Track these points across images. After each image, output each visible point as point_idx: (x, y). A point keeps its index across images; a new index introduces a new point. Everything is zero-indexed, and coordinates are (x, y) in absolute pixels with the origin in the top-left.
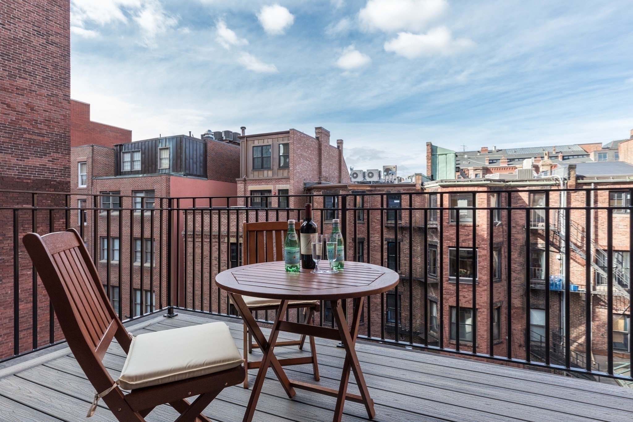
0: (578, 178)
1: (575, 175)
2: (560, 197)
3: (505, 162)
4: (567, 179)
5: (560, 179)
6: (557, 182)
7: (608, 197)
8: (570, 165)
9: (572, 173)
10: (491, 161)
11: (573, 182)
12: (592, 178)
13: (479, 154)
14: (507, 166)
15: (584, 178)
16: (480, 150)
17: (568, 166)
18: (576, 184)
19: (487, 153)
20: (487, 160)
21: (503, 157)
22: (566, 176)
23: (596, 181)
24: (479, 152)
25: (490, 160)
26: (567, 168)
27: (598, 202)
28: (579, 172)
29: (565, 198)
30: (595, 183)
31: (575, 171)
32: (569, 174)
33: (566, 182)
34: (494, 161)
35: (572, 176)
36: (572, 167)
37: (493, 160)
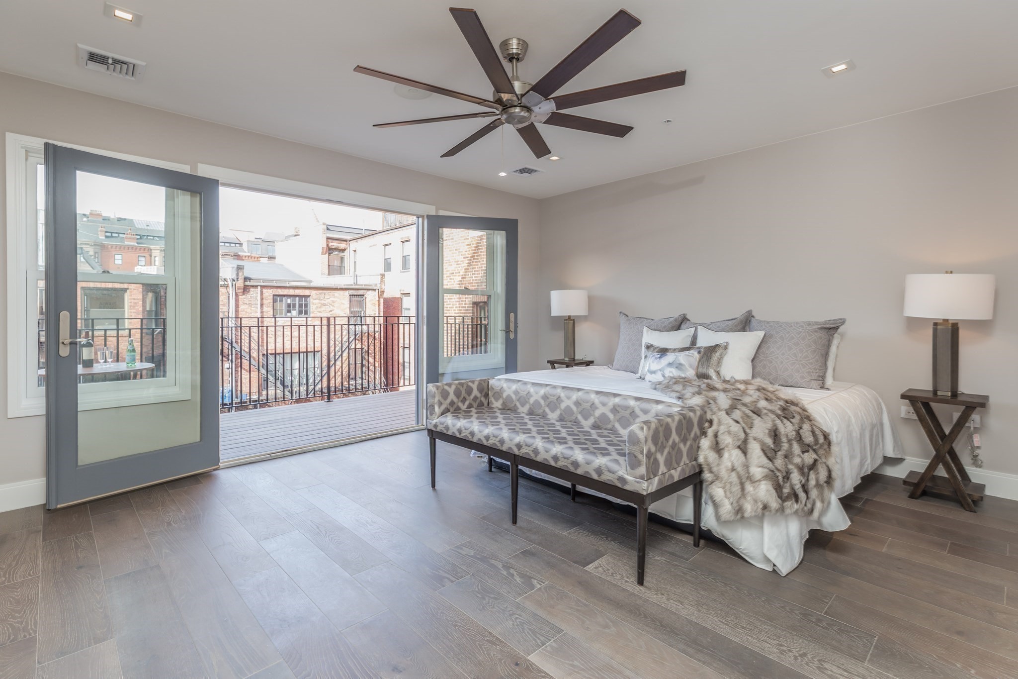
0: (246, 279)
1: (243, 277)
2: (229, 299)
3: (133, 239)
4: (236, 280)
5: (229, 280)
6: (226, 283)
7: (272, 301)
8: (238, 265)
9: (240, 274)
10: (109, 234)
11: (241, 284)
12: (259, 280)
13: (85, 219)
14: (137, 245)
15: (251, 280)
16: (88, 213)
17: (236, 266)
18: (244, 286)
19: (101, 220)
20: (101, 231)
21: (129, 231)
22: (234, 277)
23: (262, 284)
24: (84, 215)
25: (106, 232)
26: (235, 268)
27: (264, 306)
28: (247, 273)
29: (234, 300)
30: (261, 286)
31: (243, 272)
32: (237, 275)
33: (234, 283)
34: (114, 235)
35: (240, 277)
36: (240, 268)
37: (112, 233)
